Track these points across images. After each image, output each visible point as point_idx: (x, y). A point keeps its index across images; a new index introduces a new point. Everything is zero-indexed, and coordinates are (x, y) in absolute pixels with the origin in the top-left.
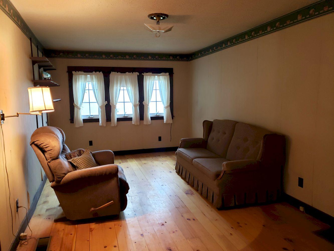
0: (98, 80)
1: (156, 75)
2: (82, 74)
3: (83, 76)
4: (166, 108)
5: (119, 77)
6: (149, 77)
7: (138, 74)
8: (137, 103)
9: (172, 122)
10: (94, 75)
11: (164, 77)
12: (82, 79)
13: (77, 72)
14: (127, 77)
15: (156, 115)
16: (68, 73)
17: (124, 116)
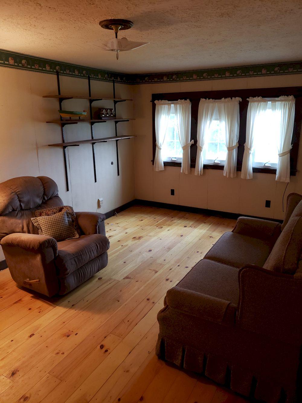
0: (184, 111)
1: (269, 101)
2: (165, 104)
3: (166, 106)
4: (282, 155)
5: (211, 105)
6: (256, 103)
7: (241, 100)
8: (234, 145)
9: (289, 182)
10: (179, 104)
11: (283, 102)
12: (164, 109)
13: (160, 100)
14: (222, 105)
15: (264, 166)
16: (152, 102)
17: (214, 163)
